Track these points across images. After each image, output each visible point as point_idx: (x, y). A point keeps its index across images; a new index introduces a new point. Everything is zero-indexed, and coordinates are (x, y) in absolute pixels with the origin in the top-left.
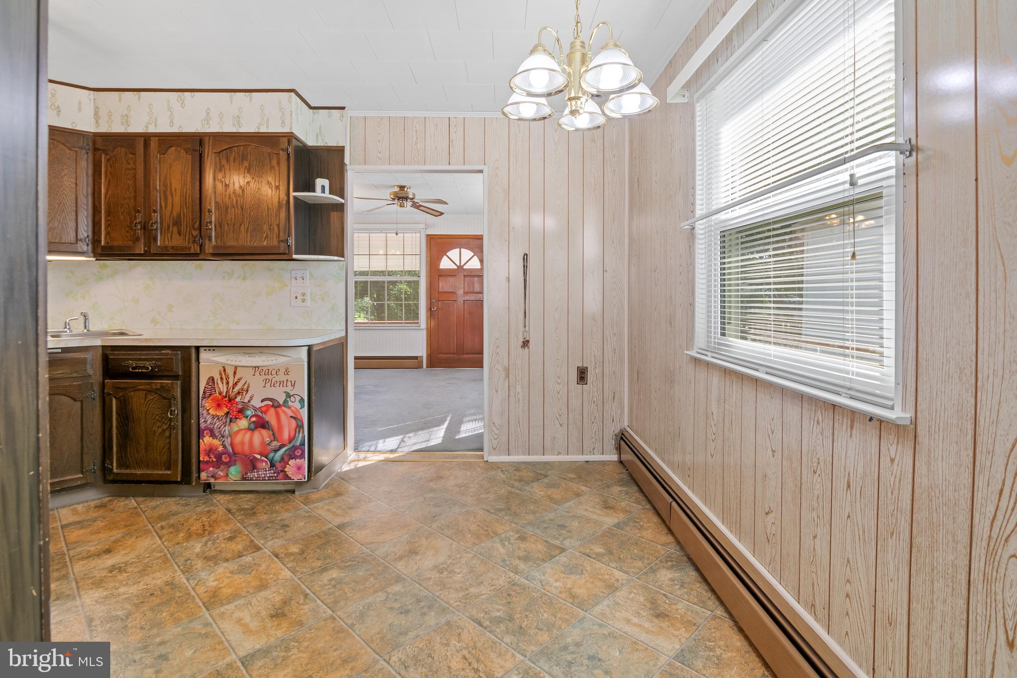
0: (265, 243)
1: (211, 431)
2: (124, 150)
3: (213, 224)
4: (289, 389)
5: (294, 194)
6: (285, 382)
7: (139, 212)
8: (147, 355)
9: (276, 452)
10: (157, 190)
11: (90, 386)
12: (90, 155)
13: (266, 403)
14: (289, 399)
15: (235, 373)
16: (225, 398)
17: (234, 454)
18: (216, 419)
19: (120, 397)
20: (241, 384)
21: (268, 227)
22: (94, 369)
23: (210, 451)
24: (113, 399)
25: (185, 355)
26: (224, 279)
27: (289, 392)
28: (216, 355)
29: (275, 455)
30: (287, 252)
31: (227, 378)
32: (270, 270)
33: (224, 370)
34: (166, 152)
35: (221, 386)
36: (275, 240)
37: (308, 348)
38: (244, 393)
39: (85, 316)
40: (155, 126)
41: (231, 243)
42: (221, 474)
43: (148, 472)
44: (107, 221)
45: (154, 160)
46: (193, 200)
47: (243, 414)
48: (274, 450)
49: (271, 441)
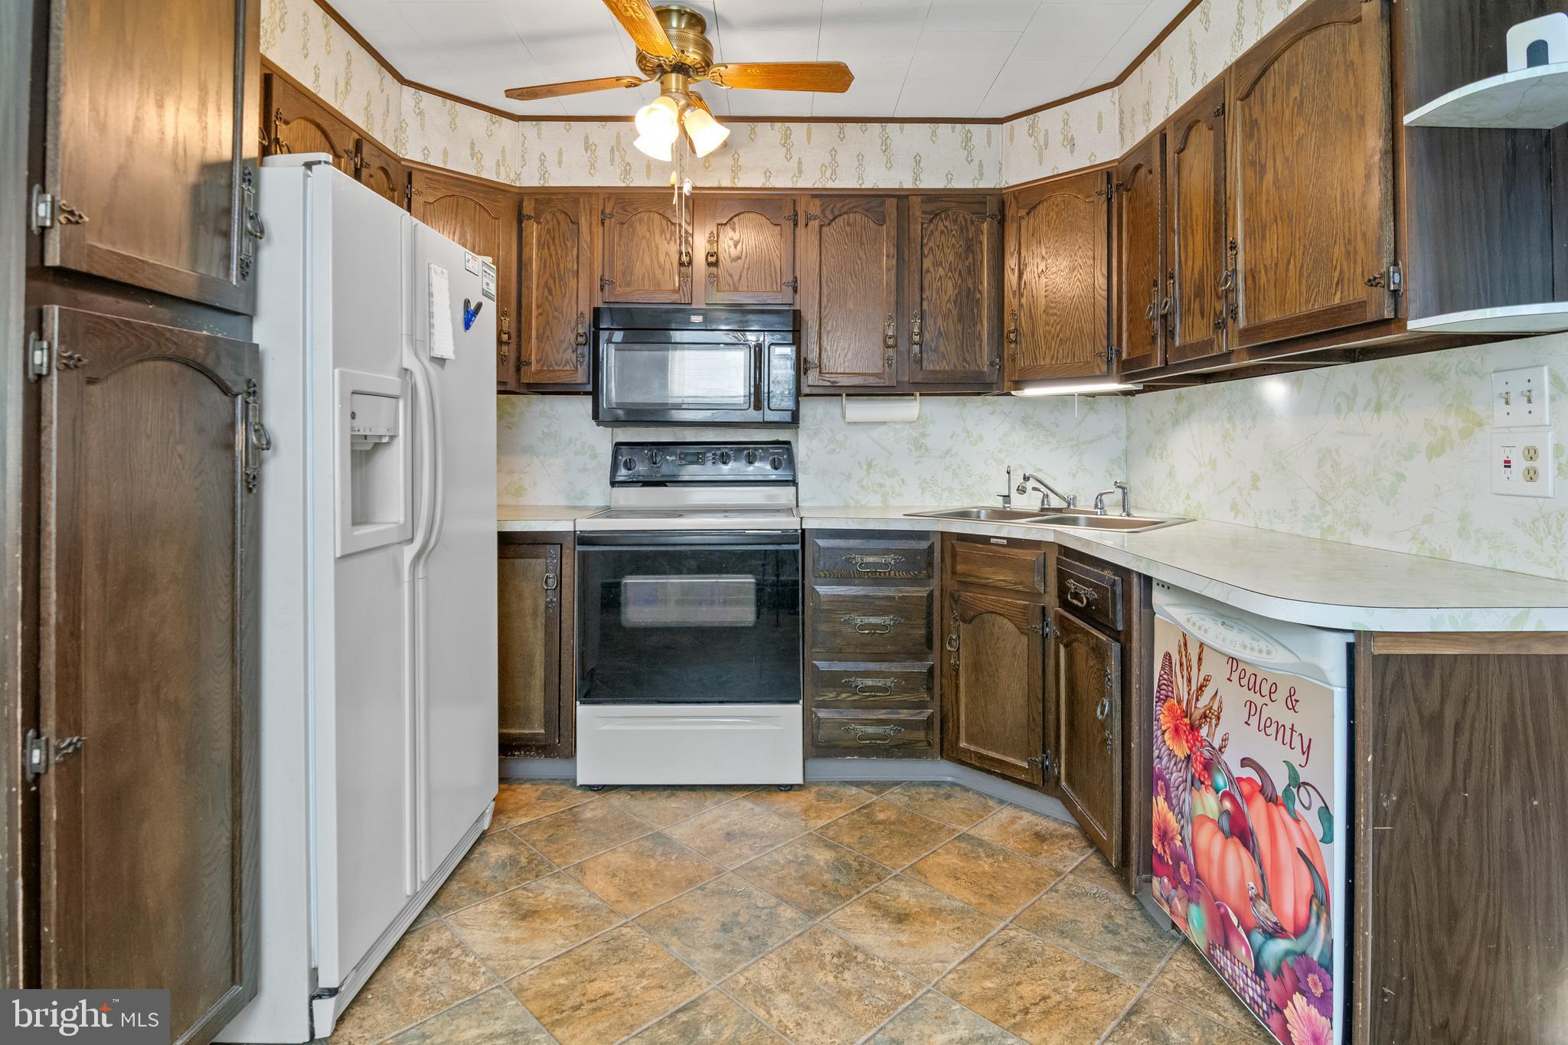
0: (1337, 301)
1: (1167, 787)
2: (1143, 171)
3: (1240, 277)
4: (1296, 758)
5: (1408, 119)
6: (1288, 732)
7: (1155, 285)
8: (1087, 573)
9: (1267, 939)
10: (1174, 231)
11: (1038, 613)
12: (1114, 201)
13: (1249, 773)
14: (1295, 791)
15: (1200, 659)
16: (1186, 717)
17: (1196, 875)
18: (1173, 762)
19: (1066, 646)
20: (1208, 693)
21: (1343, 248)
22: (1048, 583)
23: (1165, 836)
24: (1061, 646)
25: (1125, 588)
26: (1338, 410)
27: (1298, 768)
28: (1172, 600)
29: (1266, 946)
30: (1388, 314)
31: (1189, 667)
32: (1437, 377)
33: (1185, 645)
34: (1185, 144)
35: (1181, 683)
36: (1360, 283)
37: (1351, 638)
38: (1214, 721)
39: (1123, 489)
40: (1176, 98)
41: (1272, 316)
42: (1179, 906)
43: (1088, 816)
44: (1129, 312)
45: (1170, 170)
46: (1217, 230)
47: (1211, 777)
48: (1263, 928)
49: (1257, 896)
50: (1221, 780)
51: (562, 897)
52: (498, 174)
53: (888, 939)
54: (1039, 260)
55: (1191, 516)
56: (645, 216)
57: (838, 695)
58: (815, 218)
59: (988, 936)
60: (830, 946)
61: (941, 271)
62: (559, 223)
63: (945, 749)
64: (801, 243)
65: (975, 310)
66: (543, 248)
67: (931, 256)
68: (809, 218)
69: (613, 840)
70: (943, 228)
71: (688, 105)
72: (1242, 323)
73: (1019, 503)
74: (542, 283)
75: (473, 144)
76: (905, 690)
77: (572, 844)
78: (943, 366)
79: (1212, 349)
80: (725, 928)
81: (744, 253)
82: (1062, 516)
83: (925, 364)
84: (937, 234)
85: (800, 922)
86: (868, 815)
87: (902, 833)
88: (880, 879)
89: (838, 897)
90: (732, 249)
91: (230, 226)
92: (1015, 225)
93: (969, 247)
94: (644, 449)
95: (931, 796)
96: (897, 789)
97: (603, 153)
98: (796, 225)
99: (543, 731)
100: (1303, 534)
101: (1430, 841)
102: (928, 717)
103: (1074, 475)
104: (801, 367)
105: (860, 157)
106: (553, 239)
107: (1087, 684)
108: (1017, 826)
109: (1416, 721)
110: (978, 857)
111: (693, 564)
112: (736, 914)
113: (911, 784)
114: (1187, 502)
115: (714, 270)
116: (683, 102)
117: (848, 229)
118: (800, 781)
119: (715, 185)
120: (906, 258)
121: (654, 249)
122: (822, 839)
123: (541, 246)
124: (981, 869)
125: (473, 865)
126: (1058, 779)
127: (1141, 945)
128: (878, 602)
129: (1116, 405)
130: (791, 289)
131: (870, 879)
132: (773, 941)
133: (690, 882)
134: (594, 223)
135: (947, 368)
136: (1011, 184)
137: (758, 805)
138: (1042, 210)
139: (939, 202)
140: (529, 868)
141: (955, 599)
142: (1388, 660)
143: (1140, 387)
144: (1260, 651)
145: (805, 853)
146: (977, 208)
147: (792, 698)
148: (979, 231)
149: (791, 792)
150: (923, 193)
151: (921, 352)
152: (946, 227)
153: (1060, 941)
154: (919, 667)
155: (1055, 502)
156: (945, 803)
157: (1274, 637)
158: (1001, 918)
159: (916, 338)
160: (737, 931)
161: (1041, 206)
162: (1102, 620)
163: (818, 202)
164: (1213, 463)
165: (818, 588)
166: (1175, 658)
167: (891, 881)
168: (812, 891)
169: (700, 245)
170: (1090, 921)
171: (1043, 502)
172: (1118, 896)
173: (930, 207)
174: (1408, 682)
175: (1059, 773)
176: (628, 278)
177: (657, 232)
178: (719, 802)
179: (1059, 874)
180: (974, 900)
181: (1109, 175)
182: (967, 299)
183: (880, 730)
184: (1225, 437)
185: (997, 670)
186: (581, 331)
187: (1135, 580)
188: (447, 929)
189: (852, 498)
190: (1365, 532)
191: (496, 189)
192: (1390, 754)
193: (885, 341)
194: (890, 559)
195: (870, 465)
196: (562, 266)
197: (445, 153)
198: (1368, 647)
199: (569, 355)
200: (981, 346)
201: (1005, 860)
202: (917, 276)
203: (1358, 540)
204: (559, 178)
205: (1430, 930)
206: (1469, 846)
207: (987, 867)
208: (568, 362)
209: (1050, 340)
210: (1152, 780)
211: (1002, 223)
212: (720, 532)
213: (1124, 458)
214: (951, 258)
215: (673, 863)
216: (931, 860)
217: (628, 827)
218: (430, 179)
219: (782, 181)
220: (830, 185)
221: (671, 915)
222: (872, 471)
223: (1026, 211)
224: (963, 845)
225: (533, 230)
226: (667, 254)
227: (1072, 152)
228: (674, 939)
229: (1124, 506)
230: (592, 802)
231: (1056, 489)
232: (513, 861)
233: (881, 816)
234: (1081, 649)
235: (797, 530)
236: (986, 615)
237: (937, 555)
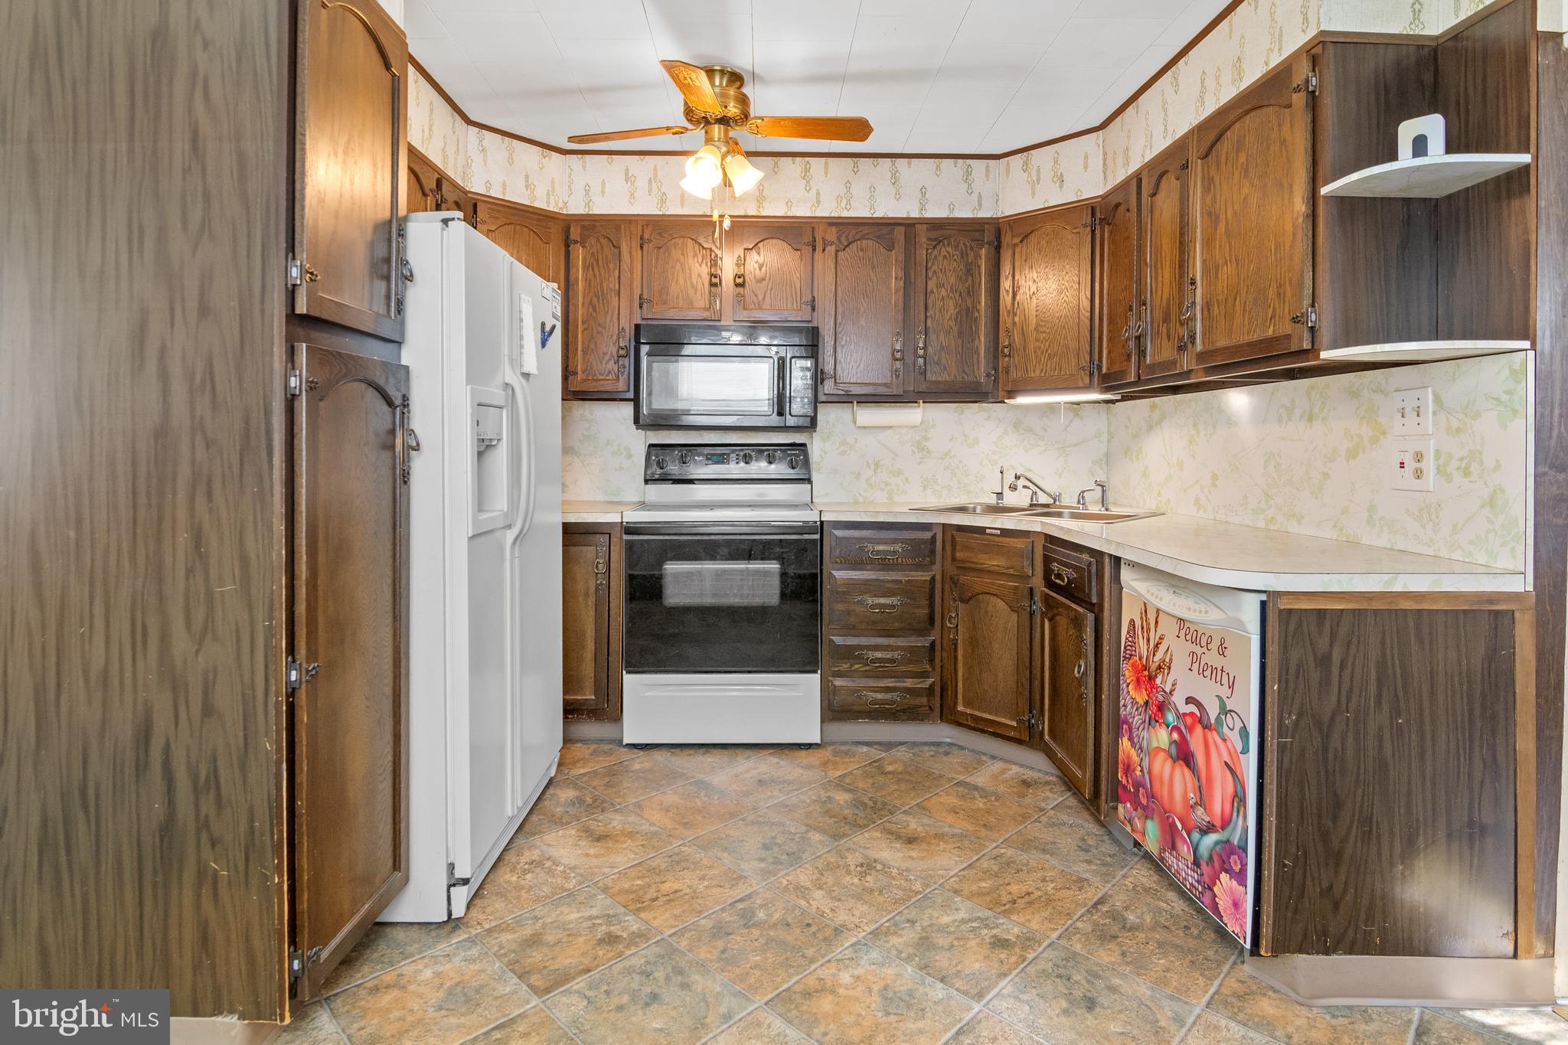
0: (1270, 332)
1: (1130, 729)
2: (1122, 209)
3: (1198, 308)
4: (1225, 692)
5: (1324, 190)
6: (1219, 672)
7: (1131, 309)
8: (1068, 556)
9: (1202, 835)
10: (1146, 264)
11: (1026, 592)
12: (1098, 233)
13: (1192, 708)
14: (1223, 717)
15: (1157, 622)
16: (1145, 670)
17: (1152, 796)
18: (1135, 708)
19: (1050, 620)
20: (1162, 648)
21: (1276, 290)
22: (1036, 567)
23: (1128, 769)
24: (1046, 620)
25: (1099, 567)
26: (1280, 420)
27: (1225, 699)
28: (1136, 576)
29: (1202, 842)
30: (1306, 345)
31: (1149, 630)
32: (1354, 394)
33: (1146, 612)
34: (1158, 188)
35: (1142, 643)
36: (1287, 318)
37: (1264, 597)
38: (1166, 671)
39: (1103, 486)
40: (1151, 148)
41: (1222, 343)
42: (1138, 824)
43: (1067, 760)
44: (1109, 331)
45: (1145, 211)
46: (1181, 266)
47: (1163, 716)
48: (1199, 827)
49: (1196, 803)
50: (1170, 717)
51: (627, 826)
52: (548, 203)
53: (901, 855)
54: (1031, 283)
55: (1162, 511)
56: (680, 241)
57: (852, 666)
58: (832, 243)
59: (982, 853)
60: (853, 860)
61: (943, 292)
62: (602, 247)
63: (944, 713)
64: (819, 266)
65: (974, 328)
66: (588, 269)
67: (934, 279)
68: (826, 244)
69: (662, 785)
70: (946, 253)
71: (728, 152)
72: (1199, 347)
73: (1010, 499)
74: (587, 300)
75: (527, 177)
76: (910, 662)
77: (628, 788)
78: (945, 377)
79: (1176, 368)
80: (766, 847)
81: (768, 276)
82: (1048, 510)
83: (928, 375)
84: (940, 259)
85: (827, 843)
86: (879, 768)
87: (908, 781)
88: (891, 813)
89: (857, 826)
90: (757, 271)
91: (389, 271)
92: (1010, 252)
93: (968, 271)
94: (674, 451)
95: (932, 753)
96: (903, 748)
97: (642, 184)
98: (814, 250)
99: (593, 697)
100: (1251, 525)
101: (1320, 752)
102: (930, 686)
103: (1060, 476)
104: (818, 377)
105: (872, 188)
106: (597, 261)
107: (1066, 649)
108: (1007, 776)
109: (1311, 658)
110: (974, 798)
111: (725, 551)
112: (775, 838)
113: (914, 744)
114: (1159, 499)
115: (740, 290)
116: (724, 149)
117: (861, 253)
118: (818, 741)
119: (742, 214)
120: (913, 281)
121: (688, 271)
122: (840, 784)
123: (586, 268)
124: (976, 806)
125: (547, 803)
126: (1042, 733)
127: (1109, 859)
128: (887, 585)
129: (1099, 412)
130: (809, 307)
131: (883, 813)
132: (806, 856)
133: (732, 815)
134: (634, 249)
135: (948, 379)
136: (1006, 214)
137: (783, 759)
138: (1033, 238)
139: (942, 230)
140: (598, 805)
141: (954, 582)
142: (1290, 614)
143: (1119, 397)
144: (1200, 612)
145: (827, 795)
146: (977, 235)
147: (812, 669)
148: (978, 256)
149: (810, 750)
150: (927, 221)
151: (925, 364)
152: (948, 252)
153: (1042, 856)
154: (924, 642)
155: (1043, 499)
156: (945, 759)
157: (1209, 598)
158: (994, 841)
159: (921, 352)
160: (776, 849)
161: (1033, 235)
162: (1081, 596)
163: (834, 229)
164: (1180, 465)
165: (835, 573)
166: (1138, 623)
167: (901, 815)
168: (836, 822)
169: (728, 268)
170: (1067, 843)
171: (1032, 498)
172: (1091, 826)
173: (934, 235)
174: (1306, 630)
175: (1043, 728)
176: (665, 297)
177: (691, 255)
178: (749, 757)
179: (1041, 810)
180: (970, 828)
181: (1093, 209)
182: (966, 317)
183: (887, 696)
184: (1190, 441)
185: (990, 643)
186: (622, 344)
187: (1107, 560)
188: (536, 848)
189: (860, 494)
190: (1299, 522)
191: (547, 216)
192: (1292, 684)
193: (893, 355)
194: (898, 548)
195: (877, 465)
196: (605, 285)
197: (504, 185)
198: (1275, 603)
199: (611, 365)
200: (978, 359)
201: (996, 800)
202: (922, 298)
203: (1293, 528)
204: (605, 205)
205: (1320, 816)
206: (1350, 753)
207: (981, 805)
208: (610, 372)
209: (1039, 354)
210: (1119, 724)
211: (998, 248)
212: (748, 523)
213: (1105, 460)
214: (952, 280)
215: (716, 802)
216: (933, 800)
217: (674, 776)
218: (493, 210)
219: (802, 211)
220: (845, 214)
221: (720, 839)
222: (879, 471)
223: (1020, 239)
224: (961, 789)
225: (579, 254)
226: (699, 275)
227: (1061, 187)
228: (725, 855)
229: (1103, 502)
230: (638, 757)
231: (1043, 487)
232: (580, 801)
233: (890, 768)
234: (1063, 621)
235: (816, 522)
236: (981, 596)
237: (939, 543)
